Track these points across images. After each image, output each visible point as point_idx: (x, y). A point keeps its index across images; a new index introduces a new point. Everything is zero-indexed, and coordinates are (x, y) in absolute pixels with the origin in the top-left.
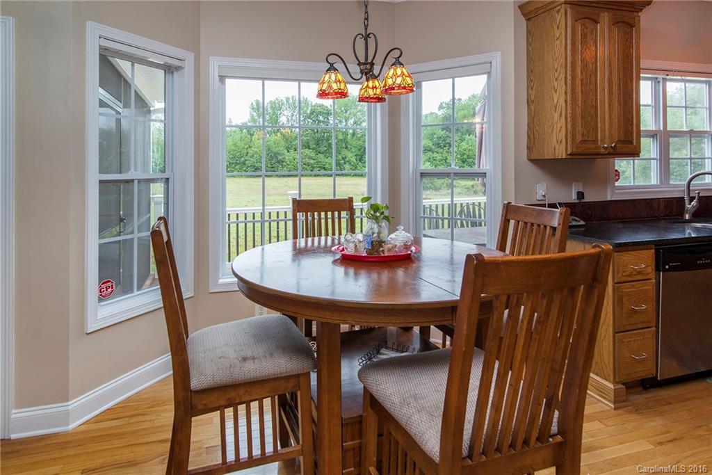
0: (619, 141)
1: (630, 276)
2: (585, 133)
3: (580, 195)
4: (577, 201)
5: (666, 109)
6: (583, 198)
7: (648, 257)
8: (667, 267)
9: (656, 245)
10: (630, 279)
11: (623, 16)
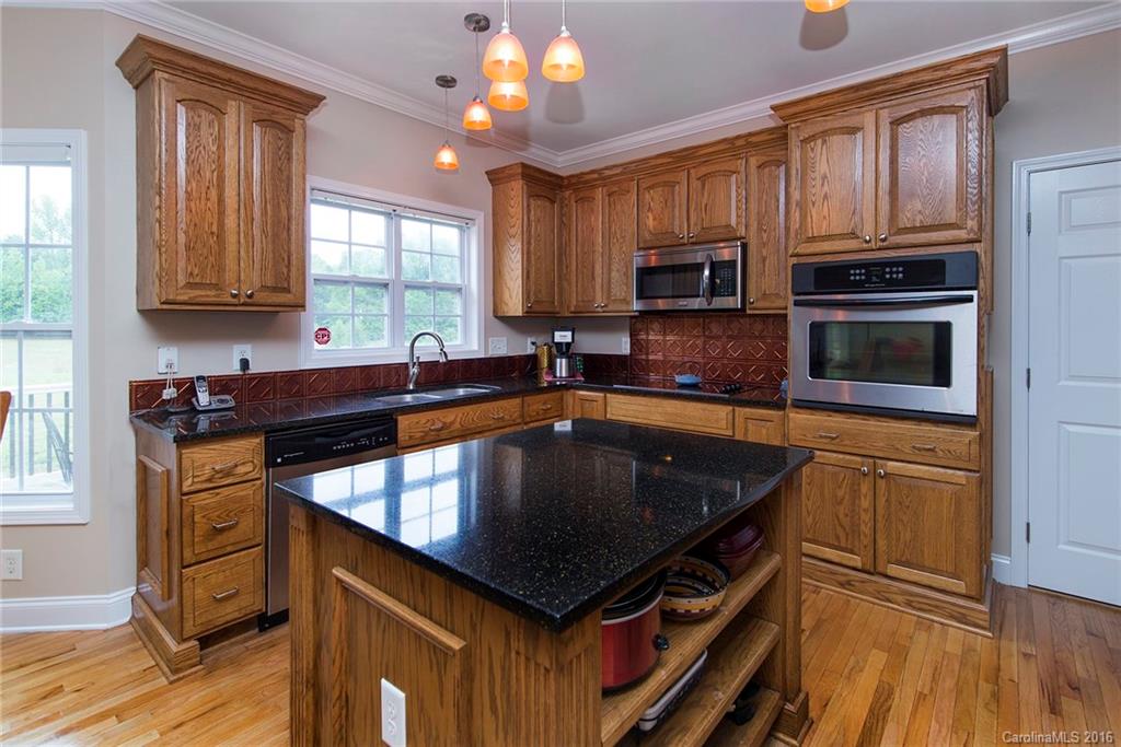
0: (264, 288)
1: (209, 480)
2: (196, 271)
3: (245, 364)
4: (241, 373)
5: (400, 253)
6: (248, 368)
7: (248, 449)
8: (279, 460)
9: (267, 433)
10: (211, 485)
11: (274, 113)
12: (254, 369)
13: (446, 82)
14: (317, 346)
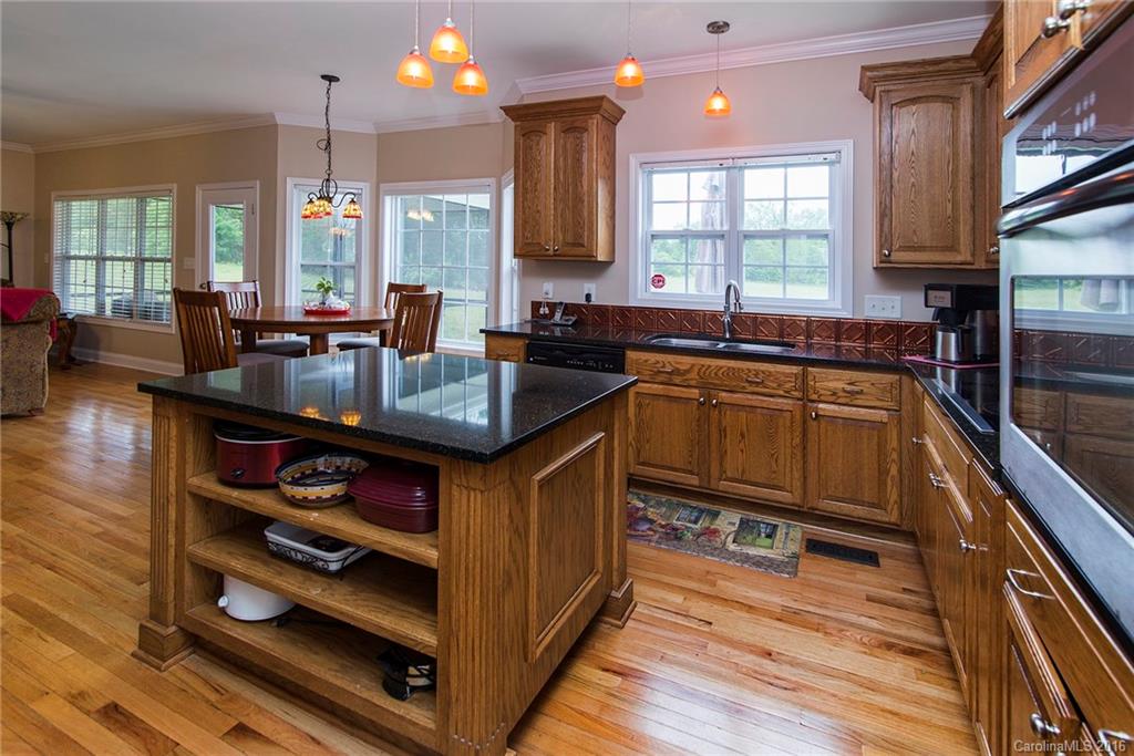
0: (567, 244)
2: (530, 236)
3: (588, 297)
8: (531, 359)
11: (573, 122)
12: (594, 301)
13: (717, 28)
14: (653, 289)
